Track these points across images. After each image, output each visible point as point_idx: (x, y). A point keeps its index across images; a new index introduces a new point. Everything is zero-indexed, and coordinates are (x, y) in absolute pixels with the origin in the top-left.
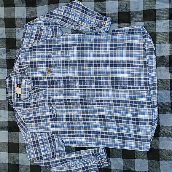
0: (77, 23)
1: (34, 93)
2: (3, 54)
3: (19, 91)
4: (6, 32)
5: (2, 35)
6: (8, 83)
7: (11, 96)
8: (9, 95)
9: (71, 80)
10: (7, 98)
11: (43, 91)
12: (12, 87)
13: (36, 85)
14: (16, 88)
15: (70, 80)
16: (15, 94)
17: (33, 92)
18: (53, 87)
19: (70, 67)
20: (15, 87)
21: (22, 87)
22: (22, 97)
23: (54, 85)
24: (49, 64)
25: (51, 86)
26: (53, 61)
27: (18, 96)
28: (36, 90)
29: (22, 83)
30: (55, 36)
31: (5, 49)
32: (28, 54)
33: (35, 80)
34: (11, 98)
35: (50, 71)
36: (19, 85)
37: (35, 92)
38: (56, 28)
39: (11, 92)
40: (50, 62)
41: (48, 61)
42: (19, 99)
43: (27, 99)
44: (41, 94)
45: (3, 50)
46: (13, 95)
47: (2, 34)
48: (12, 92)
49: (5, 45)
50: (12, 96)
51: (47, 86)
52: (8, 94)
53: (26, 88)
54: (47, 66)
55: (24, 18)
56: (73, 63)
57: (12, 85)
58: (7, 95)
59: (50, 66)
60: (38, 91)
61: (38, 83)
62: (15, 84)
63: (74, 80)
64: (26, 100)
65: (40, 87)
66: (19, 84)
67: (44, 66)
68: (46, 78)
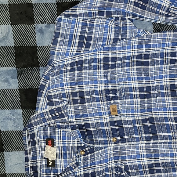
0: (166, 10)
1: (84, 155)
2: (11, 80)
3: (51, 153)
4: (15, 34)
5: (7, 41)
6: (27, 140)
7: (35, 165)
8: (30, 164)
9: (160, 123)
10: (27, 169)
11: (104, 149)
12: (37, 146)
13: (87, 140)
14: (45, 147)
15: (156, 124)
16: (44, 159)
17: (83, 153)
18: (123, 141)
19: (156, 99)
20: (43, 145)
21: (57, 145)
22: (58, 165)
23: (126, 137)
24: (111, 95)
25: (119, 138)
26: (119, 90)
27: (51, 164)
28: (87, 149)
29: (57, 136)
30: (122, 39)
31: (15, 68)
32: (67, 77)
33: (85, 130)
34: (35, 168)
35: (117, 110)
36: (50, 141)
37: (86, 154)
38: (125, 21)
39: (35, 158)
40: (115, 91)
41: (110, 88)
42: (51, 169)
43: (71, 168)
44: (98, 156)
45: (10, 70)
46: (40, 163)
47: (5, 38)
48: (36, 156)
49: (13, 60)
50: (38, 165)
51: (112, 139)
52: (29, 162)
53: (67, 145)
54: (108, 99)
55: (51, 4)
56: (160, 91)
57: (37, 143)
58: (27, 163)
59: (115, 98)
60: (92, 151)
61: (90, 133)
62: (43, 140)
63: (165, 123)
64: (70, 172)
65: (97, 143)
66: (50, 139)
67: (101, 99)
68: (107, 123)
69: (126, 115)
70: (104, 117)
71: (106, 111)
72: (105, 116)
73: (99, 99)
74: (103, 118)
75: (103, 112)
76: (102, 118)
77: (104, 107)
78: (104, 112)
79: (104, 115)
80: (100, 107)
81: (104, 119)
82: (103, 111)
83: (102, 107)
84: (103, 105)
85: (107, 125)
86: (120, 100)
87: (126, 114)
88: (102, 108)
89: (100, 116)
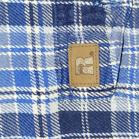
67: (31, 13)
68: (49, 122)
69: (128, 92)
70: (38, 94)
71: (48, 69)
72: (42, 89)
73: (23, 15)
74: (35, 98)
75: (36, 73)
76: (27, 97)
77: (43, 50)
78: (40, 69)
79: (38, 86)
80: (26, 50)
81: (39, 102)
82: (35, 65)
83: (34, 50)
84: (38, 41)
85: (49, 127)
86: (113, 25)
87: (130, 89)
88: (31, 53)
89: (22, 89)
